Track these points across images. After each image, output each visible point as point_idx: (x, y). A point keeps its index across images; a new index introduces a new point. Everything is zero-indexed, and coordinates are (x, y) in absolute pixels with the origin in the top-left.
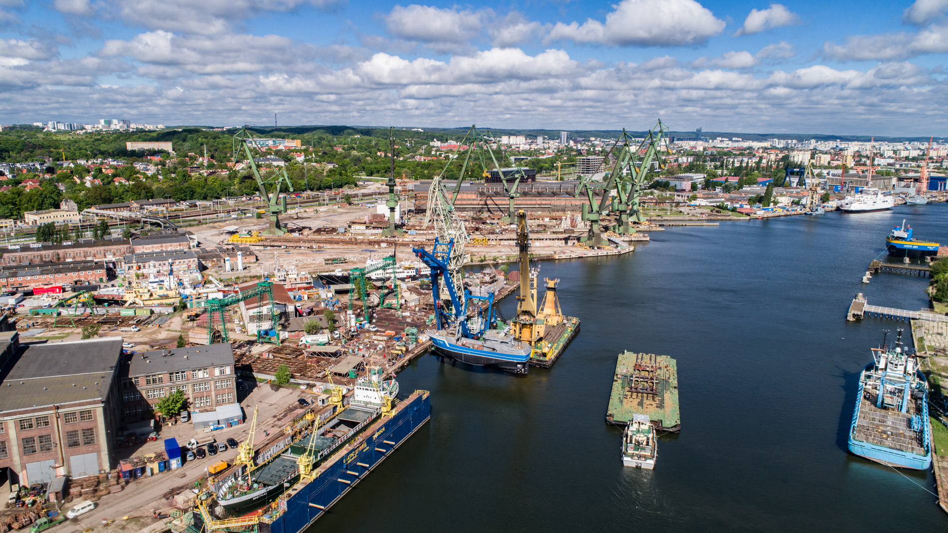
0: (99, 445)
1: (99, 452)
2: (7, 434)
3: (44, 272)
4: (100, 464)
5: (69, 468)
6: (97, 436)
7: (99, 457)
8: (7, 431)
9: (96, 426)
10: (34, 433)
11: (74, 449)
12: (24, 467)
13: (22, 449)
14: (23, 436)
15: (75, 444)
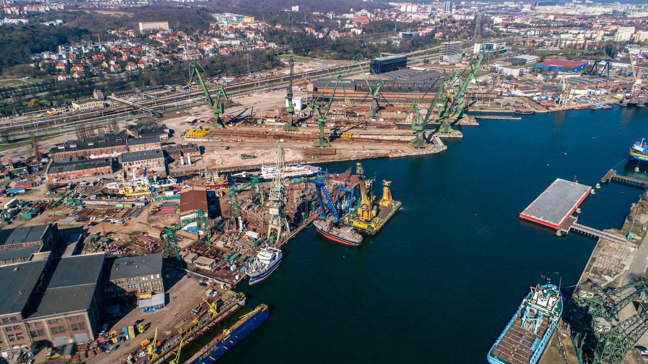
0: (88, 329)
1: (88, 332)
2: (43, 326)
3: (78, 168)
4: (89, 337)
5: (74, 339)
6: (87, 326)
7: (88, 335)
8: (43, 325)
9: (85, 321)
10: (55, 325)
11: (76, 331)
12: (53, 340)
13: (51, 332)
14: (51, 327)
15: (76, 329)
